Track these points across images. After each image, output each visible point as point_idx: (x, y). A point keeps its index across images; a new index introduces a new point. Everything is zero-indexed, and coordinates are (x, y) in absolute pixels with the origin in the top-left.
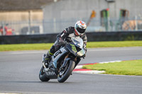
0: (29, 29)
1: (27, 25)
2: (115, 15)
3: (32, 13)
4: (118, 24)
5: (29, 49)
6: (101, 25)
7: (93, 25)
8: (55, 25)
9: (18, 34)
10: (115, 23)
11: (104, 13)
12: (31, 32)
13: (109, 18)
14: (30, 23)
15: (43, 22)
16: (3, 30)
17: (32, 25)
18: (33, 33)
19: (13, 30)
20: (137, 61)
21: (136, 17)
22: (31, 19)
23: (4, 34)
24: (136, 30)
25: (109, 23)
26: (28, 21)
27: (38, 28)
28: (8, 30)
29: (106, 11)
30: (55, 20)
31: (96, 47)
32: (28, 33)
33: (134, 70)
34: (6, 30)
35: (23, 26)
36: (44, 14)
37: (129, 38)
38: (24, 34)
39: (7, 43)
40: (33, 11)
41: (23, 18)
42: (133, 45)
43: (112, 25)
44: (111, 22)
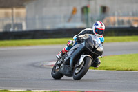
0: (12, 26)
1: (11, 22)
3: (15, 10)
5: (12, 45)
6: (83, 20)
8: (37, 21)
11: (85, 10)
12: (14, 28)
13: (90, 15)
14: (13, 20)
15: (26, 19)
17: (15, 22)
18: (16, 29)
20: (117, 57)
21: (116, 13)
22: (14, 16)
24: (117, 26)
25: (90, 19)
26: (11, 18)
29: (86, 8)
30: (37, 17)
32: (11, 30)
33: (114, 65)
35: (6, 22)
36: (27, 11)
37: (110, 33)
38: (8, 30)
41: (6, 14)
42: (113, 40)
44: (92, 18)
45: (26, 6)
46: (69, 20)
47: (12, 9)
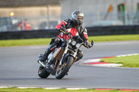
0: (48, 24)
1: (46, 20)
2: (132, 9)
3: (51, 8)
4: (135, 18)
6: (119, 18)
7: (111, 19)
9: (36, 28)
10: (132, 16)
11: (121, 7)
12: (50, 26)
13: (126, 12)
14: (48, 18)
15: (62, 17)
16: (23, 25)
17: (50, 20)
18: (52, 28)
19: (32, 25)
22: (50, 14)
23: (24, 29)
25: (126, 17)
26: (46, 16)
27: (57, 22)
28: (28, 25)
29: (123, 5)
31: (113, 40)
32: (47, 28)
34: (25, 25)
35: (42, 20)
36: (63, 9)
38: (43, 28)
39: (26, 38)
40: (52, 6)
41: (42, 13)
43: (129, 19)
44: (128, 15)
45: (62, 4)
46: (105, 18)
47: (47, 7)
